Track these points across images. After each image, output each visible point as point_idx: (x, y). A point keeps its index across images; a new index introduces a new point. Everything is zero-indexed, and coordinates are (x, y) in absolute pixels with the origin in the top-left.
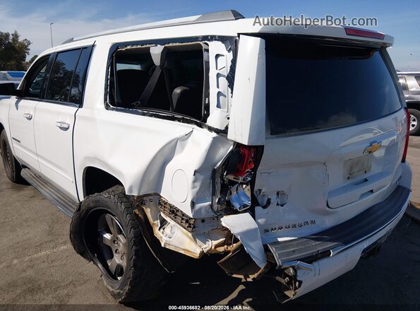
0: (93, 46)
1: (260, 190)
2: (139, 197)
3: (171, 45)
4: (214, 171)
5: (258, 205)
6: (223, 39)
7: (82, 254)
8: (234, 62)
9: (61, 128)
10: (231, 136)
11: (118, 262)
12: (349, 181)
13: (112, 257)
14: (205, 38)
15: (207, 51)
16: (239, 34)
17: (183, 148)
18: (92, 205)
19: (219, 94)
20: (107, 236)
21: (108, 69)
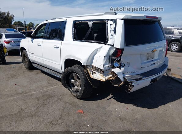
0: (66, 21)
1: (122, 62)
2: (86, 66)
3: (95, 21)
4: (110, 56)
5: (122, 66)
6: (112, 20)
7: (65, 86)
8: (116, 26)
9: (55, 47)
10: (115, 46)
11: (76, 88)
12: (147, 61)
13: (74, 87)
14: (107, 20)
15: (107, 23)
16: (117, 19)
17: (100, 51)
18: (69, 70)
19: (111, 35)
20: (73, 80)
21: (73, 28)
